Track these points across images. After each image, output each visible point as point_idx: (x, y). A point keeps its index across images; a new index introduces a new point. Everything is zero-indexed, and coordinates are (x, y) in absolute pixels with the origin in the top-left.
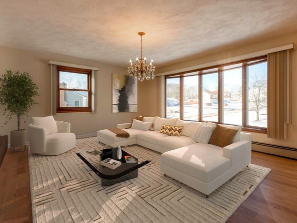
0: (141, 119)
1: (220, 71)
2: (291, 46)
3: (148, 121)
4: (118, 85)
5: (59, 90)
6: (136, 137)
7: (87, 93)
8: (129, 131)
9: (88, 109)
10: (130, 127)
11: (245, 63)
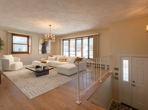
0: (51, 56)
1: (82, 39)
2: (98, 34)
3: (54, 57)
4: (41, 42)
5: (12, 44)
6: (49, 63)
7: (27, 46)
8: (46, 61)
9: (28, 52)
10: (47, 59)
11: (89, 38)
